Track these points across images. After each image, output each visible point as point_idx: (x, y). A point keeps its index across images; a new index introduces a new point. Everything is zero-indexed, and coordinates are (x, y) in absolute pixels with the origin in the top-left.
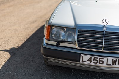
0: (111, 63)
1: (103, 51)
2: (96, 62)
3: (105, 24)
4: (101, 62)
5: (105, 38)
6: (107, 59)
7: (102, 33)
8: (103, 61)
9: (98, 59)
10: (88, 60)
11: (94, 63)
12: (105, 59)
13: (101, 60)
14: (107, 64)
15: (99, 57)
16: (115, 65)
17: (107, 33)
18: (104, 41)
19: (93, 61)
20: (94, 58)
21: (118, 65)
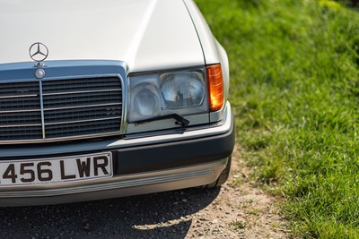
0: (75, 172)
1: (44, 140)
2: (28, 176)
4: (45, 175)
5: (47, 100)
6: (62, 163)
7: (33, 86)
8: (50, 172)
9: (34, 168)
10: (5, 176)
11: (23, 180)
12: (55, 163)
13: (43, 167)
14: (63, 177)
15: (36, 162)
16: (88, 175)
17: (49, 85)
18: (42, 110)
19: (20, 176)
20: (23, 166)
21: (96, 173)
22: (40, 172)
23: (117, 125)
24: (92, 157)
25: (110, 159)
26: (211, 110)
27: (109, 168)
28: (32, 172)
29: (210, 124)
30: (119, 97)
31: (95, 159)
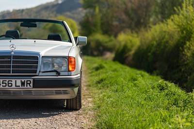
0: (20, 85)
1: (11, 74)
2: (4, 85)
3: (13, 49)
4: (10, 85)
6: (16, 81)
7: (9, 57)
8: (12, 84)
9: (7, 82)
11: (3, 86)
12: (14, 81)
13: (9, 82)
14: (16, 86)
15: (7, 80)
16: (24, 86)
17: (15, 57)
18: (12, 64)
20: (3, 81)
21: (27, 86)
22: (8, 84)
23: (36, 72)
24: (26, 80)
25: (32, 81)
26: (69, 71)
27: (31, 85)
28: (6, 83)
29: (68, 75)
30: (37, 63)
31: (27, 81)
